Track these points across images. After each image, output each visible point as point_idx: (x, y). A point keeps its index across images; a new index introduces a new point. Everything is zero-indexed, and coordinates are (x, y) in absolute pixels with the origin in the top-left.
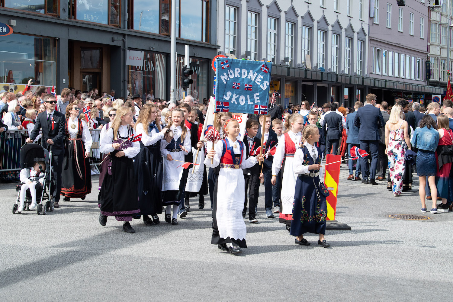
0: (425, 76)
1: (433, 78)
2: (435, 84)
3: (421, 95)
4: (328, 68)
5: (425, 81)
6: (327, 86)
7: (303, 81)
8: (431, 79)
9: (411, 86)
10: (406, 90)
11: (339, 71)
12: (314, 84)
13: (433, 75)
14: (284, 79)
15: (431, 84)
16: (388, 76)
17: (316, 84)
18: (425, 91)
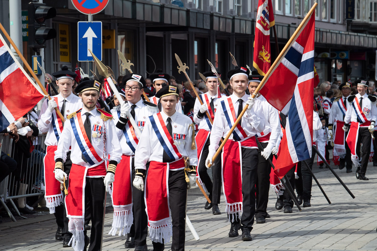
0: (344, 14)
1: (358, 18)
2: (362, 29)
3: (343, 52)
4: (188, 2)
5: (343, 24)
6: (187, 39)
7: (148, 29)
8: (356, 20)
9: (329, 34)
10: (321, 42)
11: (205, 7)
12: (165, 35)
13: (359, 11)
14: (116, 24)
15: (354, 29)
16: (284, 16)
17: (169, 36)
18: (352, 44)
